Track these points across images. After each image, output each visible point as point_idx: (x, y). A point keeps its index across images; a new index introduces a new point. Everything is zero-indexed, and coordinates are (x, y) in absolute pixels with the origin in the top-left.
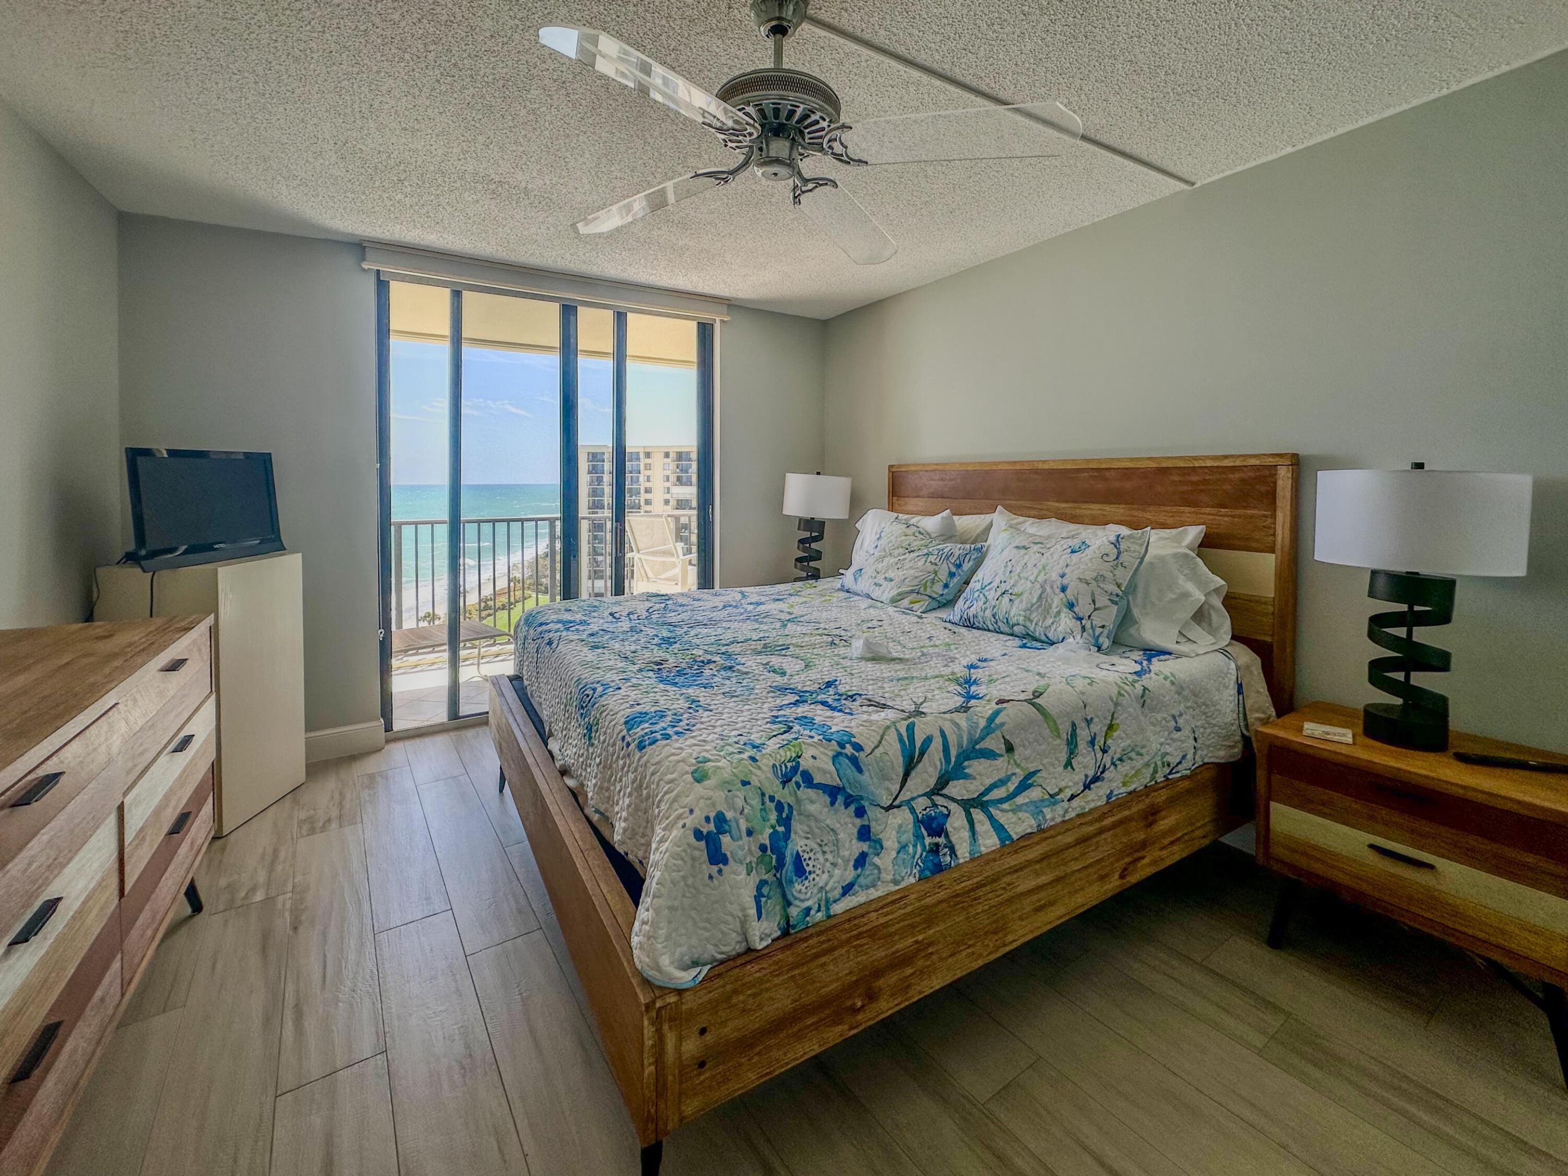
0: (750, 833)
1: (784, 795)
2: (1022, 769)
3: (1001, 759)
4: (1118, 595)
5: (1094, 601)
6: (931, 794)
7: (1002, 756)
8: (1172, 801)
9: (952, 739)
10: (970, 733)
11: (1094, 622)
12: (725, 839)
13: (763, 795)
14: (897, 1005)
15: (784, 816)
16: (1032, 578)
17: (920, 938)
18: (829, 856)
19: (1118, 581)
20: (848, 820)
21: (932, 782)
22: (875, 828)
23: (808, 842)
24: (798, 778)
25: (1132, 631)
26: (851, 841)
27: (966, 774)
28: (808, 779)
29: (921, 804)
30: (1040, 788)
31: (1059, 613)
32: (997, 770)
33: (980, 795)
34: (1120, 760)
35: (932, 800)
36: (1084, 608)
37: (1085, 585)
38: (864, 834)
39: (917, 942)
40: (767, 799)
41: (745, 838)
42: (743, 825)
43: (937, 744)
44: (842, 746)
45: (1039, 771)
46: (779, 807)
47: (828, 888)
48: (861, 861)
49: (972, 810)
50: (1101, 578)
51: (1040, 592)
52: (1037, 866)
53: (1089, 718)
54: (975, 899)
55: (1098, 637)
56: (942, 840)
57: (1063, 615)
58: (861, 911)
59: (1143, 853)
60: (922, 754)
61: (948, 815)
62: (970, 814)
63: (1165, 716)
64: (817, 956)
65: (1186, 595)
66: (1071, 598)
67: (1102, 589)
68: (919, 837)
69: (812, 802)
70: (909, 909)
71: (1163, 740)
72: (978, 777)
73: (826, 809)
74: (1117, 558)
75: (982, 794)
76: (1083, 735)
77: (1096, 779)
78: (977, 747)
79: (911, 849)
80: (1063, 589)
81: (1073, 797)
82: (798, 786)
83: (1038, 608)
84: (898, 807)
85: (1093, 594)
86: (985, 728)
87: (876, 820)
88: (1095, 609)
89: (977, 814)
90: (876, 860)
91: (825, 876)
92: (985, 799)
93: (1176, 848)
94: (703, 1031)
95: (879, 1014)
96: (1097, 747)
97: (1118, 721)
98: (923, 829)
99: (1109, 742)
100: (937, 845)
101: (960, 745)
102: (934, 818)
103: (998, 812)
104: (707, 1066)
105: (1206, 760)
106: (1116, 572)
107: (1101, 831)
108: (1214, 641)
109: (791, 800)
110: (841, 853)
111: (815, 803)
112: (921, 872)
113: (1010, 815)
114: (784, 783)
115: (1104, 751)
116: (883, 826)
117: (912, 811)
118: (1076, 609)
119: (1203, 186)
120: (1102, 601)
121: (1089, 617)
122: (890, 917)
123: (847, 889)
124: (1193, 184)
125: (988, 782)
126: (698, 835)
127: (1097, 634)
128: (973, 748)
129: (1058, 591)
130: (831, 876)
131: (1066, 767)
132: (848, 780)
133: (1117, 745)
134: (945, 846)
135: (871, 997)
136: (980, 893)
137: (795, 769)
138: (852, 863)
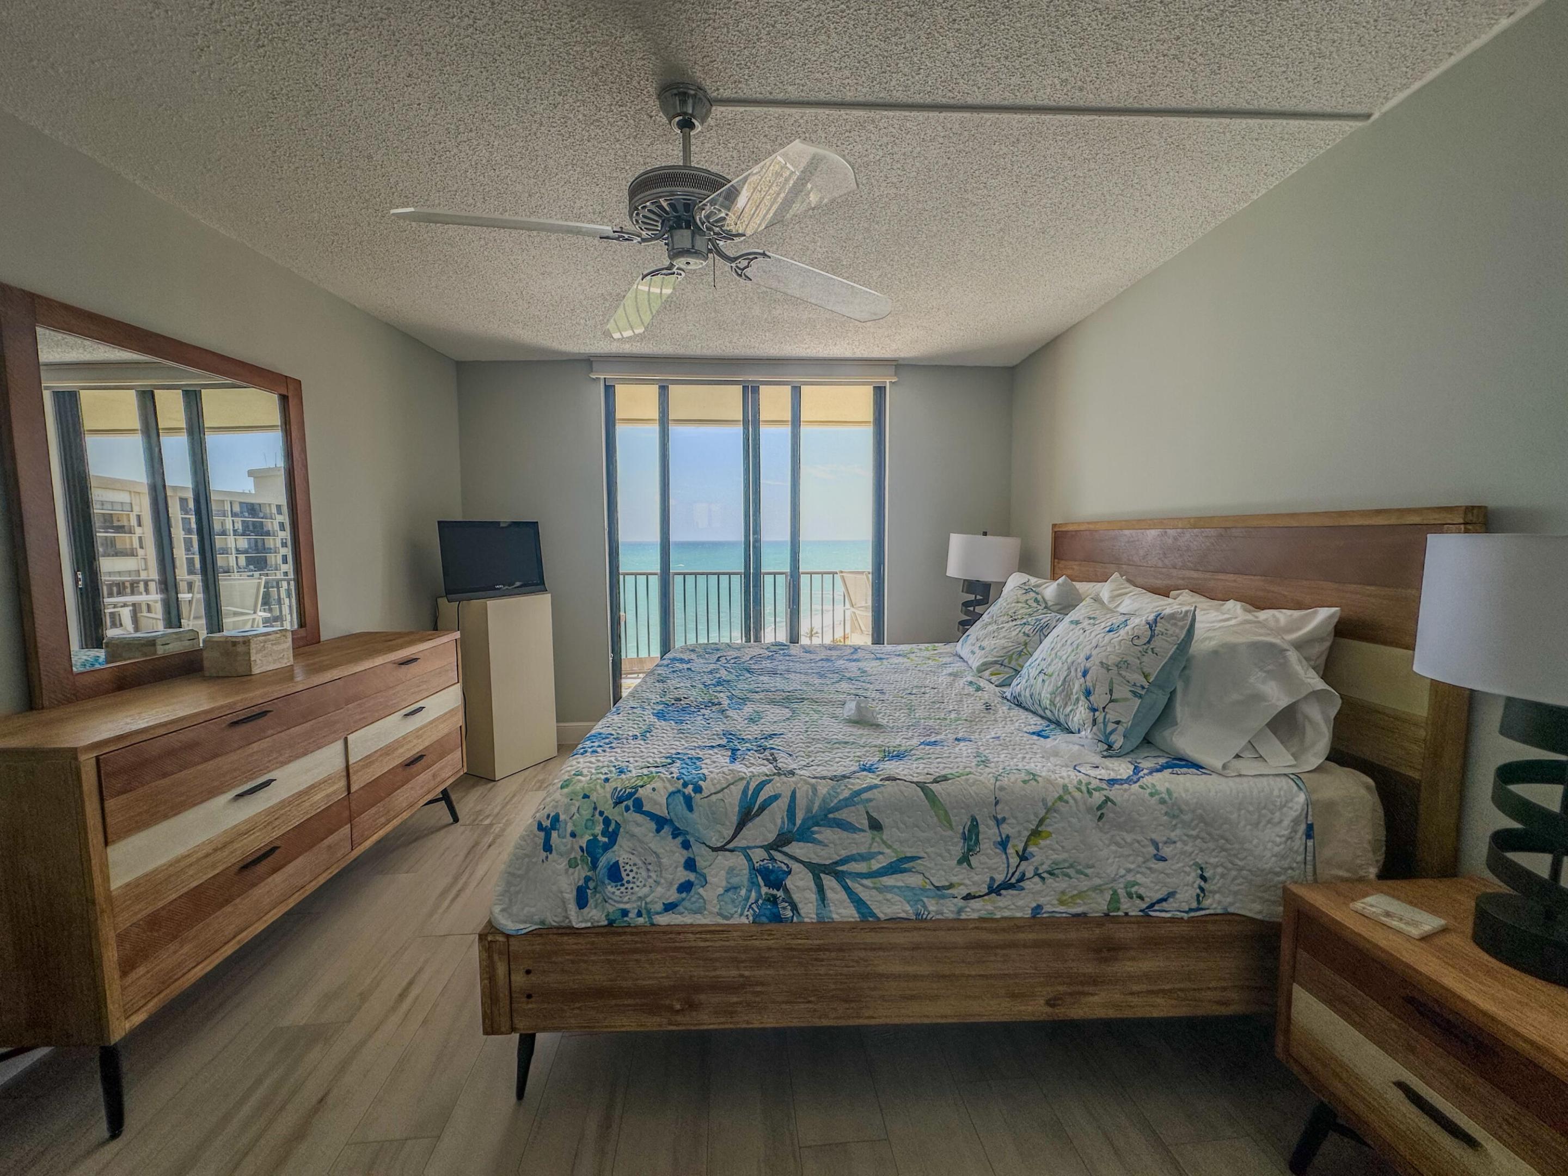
0: (573, 835)
1: (614, 814)
2: (895, 851)
3: (863, 834)
4: (1143, 688)
5: (1111, 691)
6: (768, 848)
7: (864, 831)
8: (1151, 944)
9: (801, 803)
10: (824, 800)
11: (1108, 716)
12: (554, 834)
13: (595, 809)
14: (719, 1023)
15: (610, 830)
16: (1064, 658)
17: (747, 973)
18: (653, 874)
19: (1145, 670)
20: (674, 849)
21: (771, 837)
22: (700, 863)
23: (631, 856)
24: (630, 803)
25: (1167, 733)
26: (676, 867)
27: (815, 839)
28: (638, 806)
29: (758, 855)
30: (921, 877)
31: (1078, 700)
32: (856, 844)
33: (834, 863)
34: (1051, 873)
35: (770, 854)
36: (1099, 698)
37: (1105, 671)
38: (690, 865)
39: (742, 976)
40: (597, 813)
41: (569, 839)
42: (570, 828)
43: (783, 803)
44: (685, 785)
45: (920, 858)
46: (607, 822)
47: (648, 900)
48: (686, 887)
49: (822, 875)
50: (1123, 664)
51: (1065, 673)
52: (907, 953)
53: (999, 817)
54: (816, 960)
55: (1111, 733)
56: (780, 894)
57: (1081, 703)
58: (679, 929)
59: (1091, 989)
60: (762, 808)
61: (790, 872)
62: (820, 878)
63: (1140, 838)
64: (635, 951)
65: (1258, 698)
66: (1089, 684)
67: (1124, 677)
68: (753, 884)
69: (638, 825)
70: (732, 943)
71: (1132, 866)
72: (831, 845)
73: (651, 835)
74: (1149, 642)
75: (836, 863)
76: (989, 833)
77: (1007, 885)
78: (831, 816)
79: (743, 892)
80: (1085, 674)
81: (968, 897)
82: (627, 809)
83: (1061, 693)
84: (732, 851)
85: (1111, 683)
86: (846, 799)
87: (702, 856)
88: (1111, 701)
89: (829, 882)
90: (701, 891)
91: (646, 890)
92: (840, 868)
93: (1159, 1000)
94: (528, 972)
95: (702, 1024)
96: (1011, 851)
97: (1050, 829)
98: (759, 878)
99: (1032, 849)
100: (775, 897)
101: (809, 810)
102: (772, 871)
103: (857, 885)
104: (533, 999)
105: (1231, 910)
106: (1145, 659)
107: (1013, 945)
108: (1294, 762)
109: (619, 819)
110: (664, 875)
111: (640, 826)
112: (756, 916)
113: (874, 892)
114: (616, 804)
115: (1023, 857)
116: (708, 863)
117: (749, 859)
118: (1091, 698)
119: (1385, 115)
120: (1122, 692)
121: (1104, 708)
122: (708, 944)
123: (670, 907)
124: (1369, 116)
125: (844, 853)
126: (540, 827)
127: (1109, 729)
128: (826, 815)
129: (1080, 674)
130: (652, 892)
131: (960, 862)
132: (676, 815)
133: (1042, 855)
134: (783, 900)
135: (692, 1006)
136: (822, 955)
137: (631, 795)
138: (676, 886)
